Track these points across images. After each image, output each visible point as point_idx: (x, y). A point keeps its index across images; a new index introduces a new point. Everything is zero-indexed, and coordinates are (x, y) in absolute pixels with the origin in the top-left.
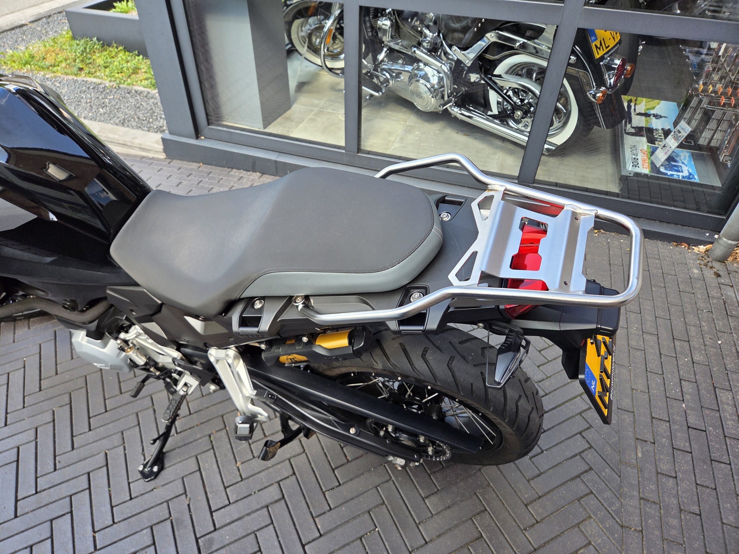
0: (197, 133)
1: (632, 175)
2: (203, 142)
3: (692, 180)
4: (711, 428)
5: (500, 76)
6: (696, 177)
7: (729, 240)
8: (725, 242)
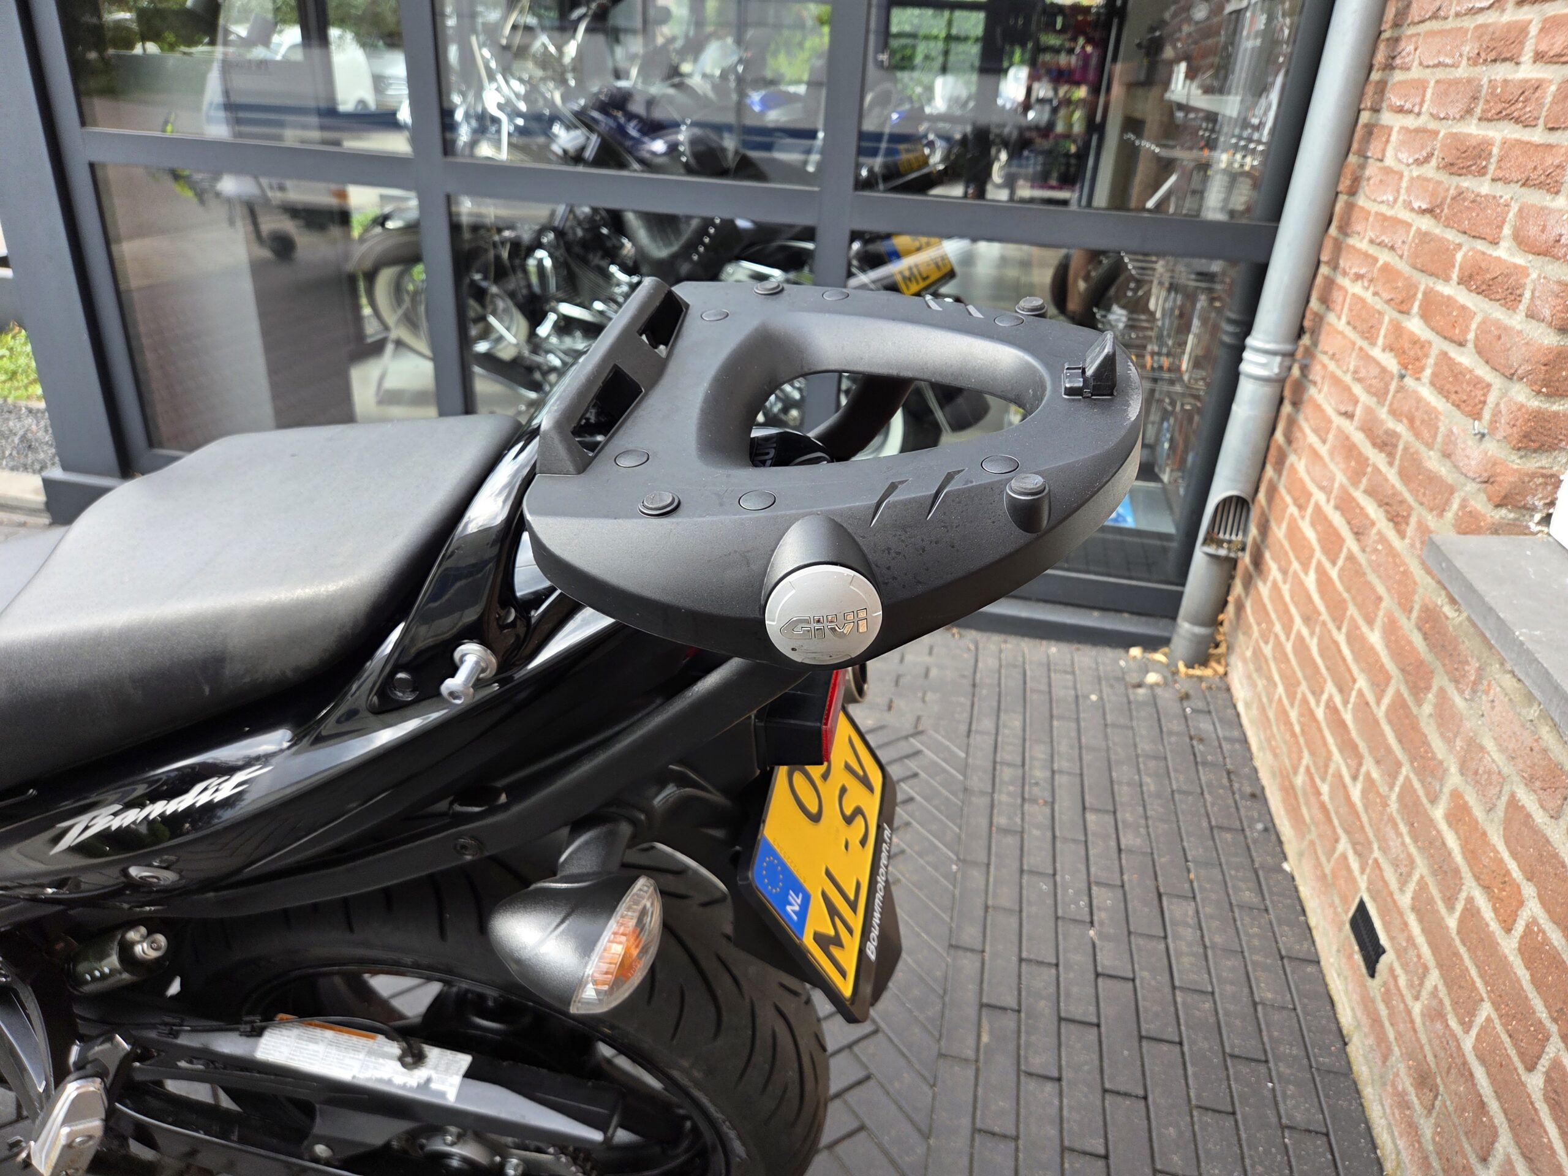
0: (127, 465)
3: (1124, 524)
6: (1129, 518)
7: (1198, 626)
8: (1188, 631)
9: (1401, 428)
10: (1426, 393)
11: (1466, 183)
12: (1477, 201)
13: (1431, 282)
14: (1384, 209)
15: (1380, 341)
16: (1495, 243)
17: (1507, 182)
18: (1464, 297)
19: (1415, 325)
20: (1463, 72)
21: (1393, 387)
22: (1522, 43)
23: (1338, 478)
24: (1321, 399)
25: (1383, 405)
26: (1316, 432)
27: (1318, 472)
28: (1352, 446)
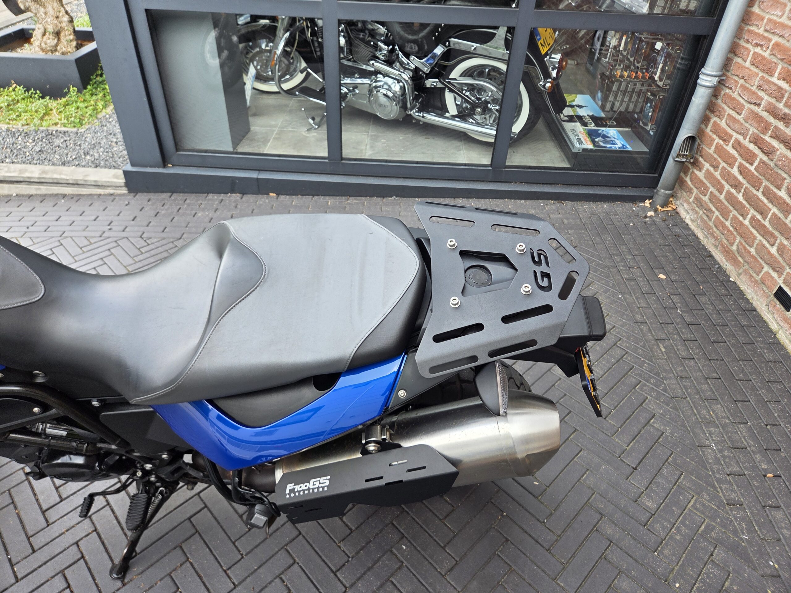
0: (165, 161)
1: (580, 151)
2: (171, 170)
3: (626, 149)
4: (703, 322)
5: (455, 79)
6: (628, 146)
7: (666, 190)
8: (663, 193)
14: (776, 18)
23: (752, 130)
24: (735, 95)
25: (781, 102)
26: (734, 109)
27: (737, 126)
28: (761, 117)
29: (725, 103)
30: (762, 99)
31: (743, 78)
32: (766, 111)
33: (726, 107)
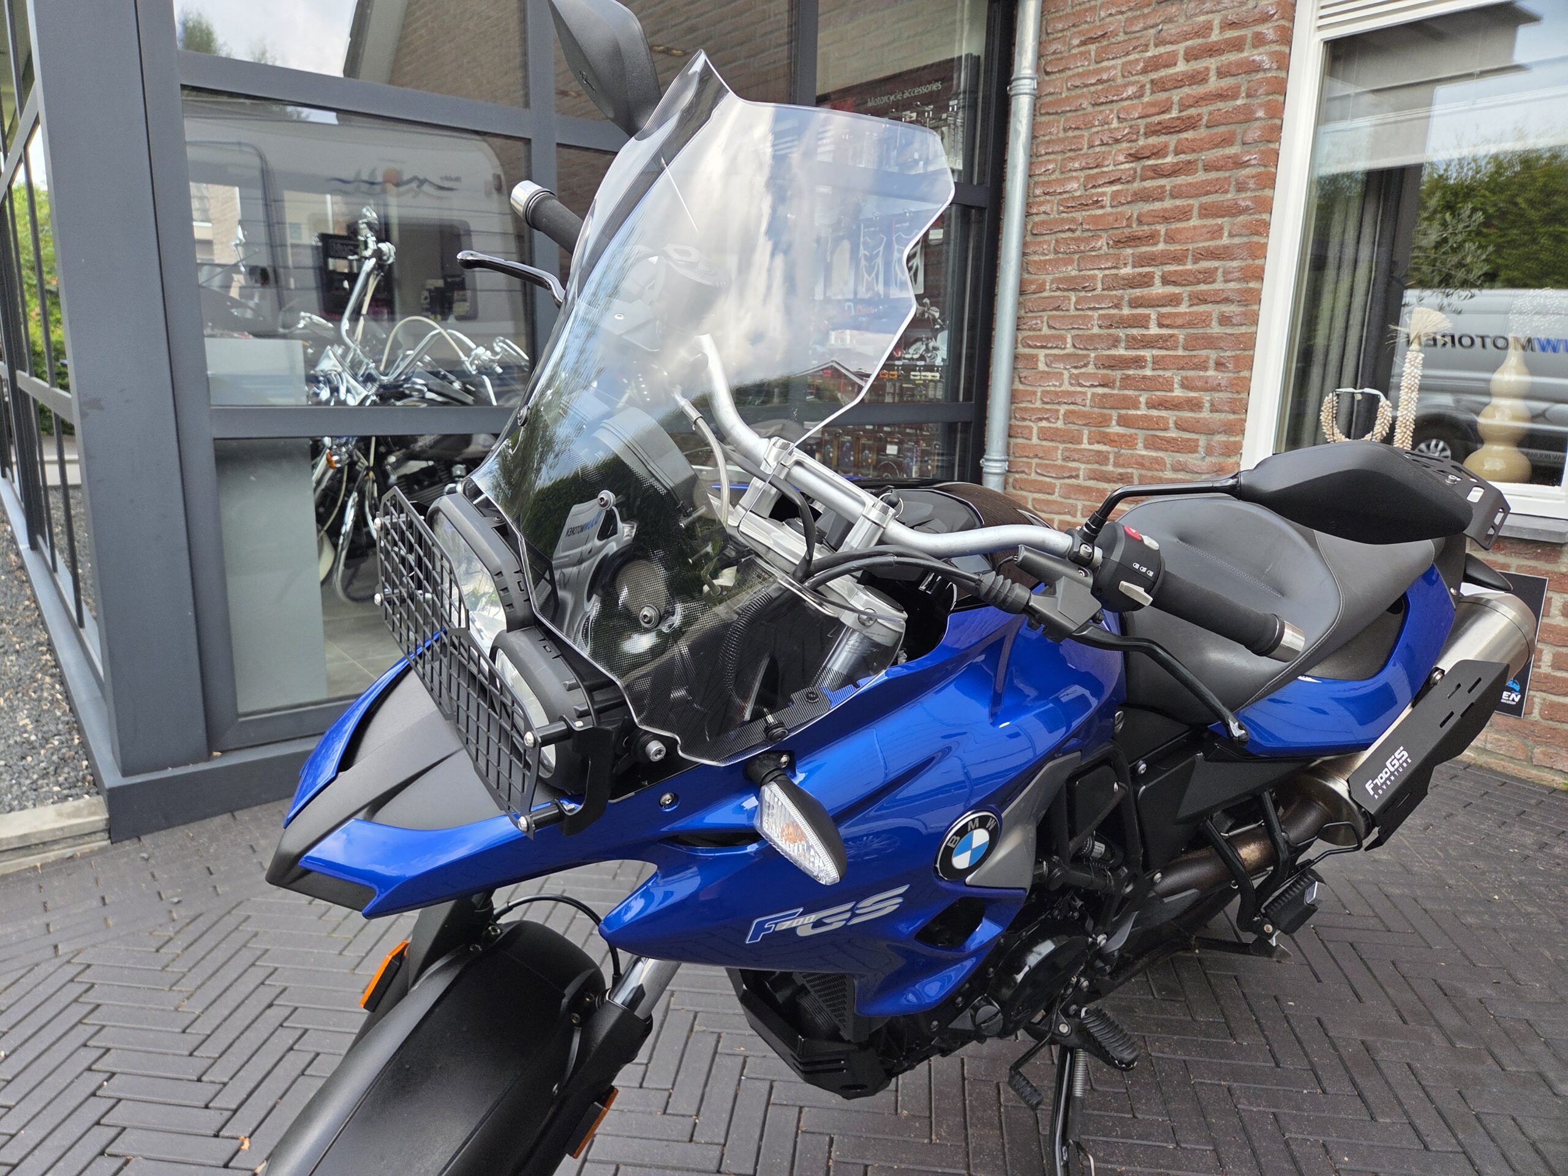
0: (210, 744)
2: (220, 761)
9: (1130, 470)
10: (1144, 453)
11: (1131, 372)
12: (1144, 377)
13: (1123, 412)
14: (1053, 389)
15: (1085, 441)
16: (1171, 390)
17: (1164, 369)
18: (1155, 413)
19: (1115, 429)
20: (1096, 330)
21: (1111, 457)
22: (1148, 321)
23: (1080, 505)
24: (1033, 476)
25: (1107, 465)
26: (1040, 491)
27: (1055, 508)
28: (1087, 487)
29: (1021, 489)
30: (1078, 469)
31: (1036, 456)
32: (1091, 479)
33: (1025, 493)
